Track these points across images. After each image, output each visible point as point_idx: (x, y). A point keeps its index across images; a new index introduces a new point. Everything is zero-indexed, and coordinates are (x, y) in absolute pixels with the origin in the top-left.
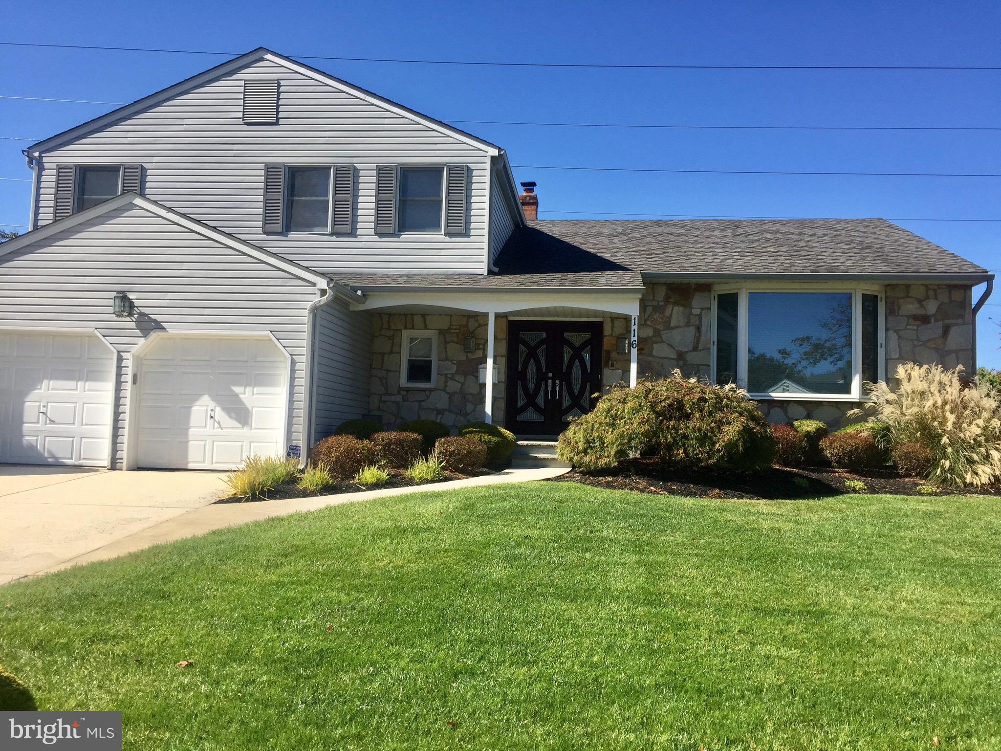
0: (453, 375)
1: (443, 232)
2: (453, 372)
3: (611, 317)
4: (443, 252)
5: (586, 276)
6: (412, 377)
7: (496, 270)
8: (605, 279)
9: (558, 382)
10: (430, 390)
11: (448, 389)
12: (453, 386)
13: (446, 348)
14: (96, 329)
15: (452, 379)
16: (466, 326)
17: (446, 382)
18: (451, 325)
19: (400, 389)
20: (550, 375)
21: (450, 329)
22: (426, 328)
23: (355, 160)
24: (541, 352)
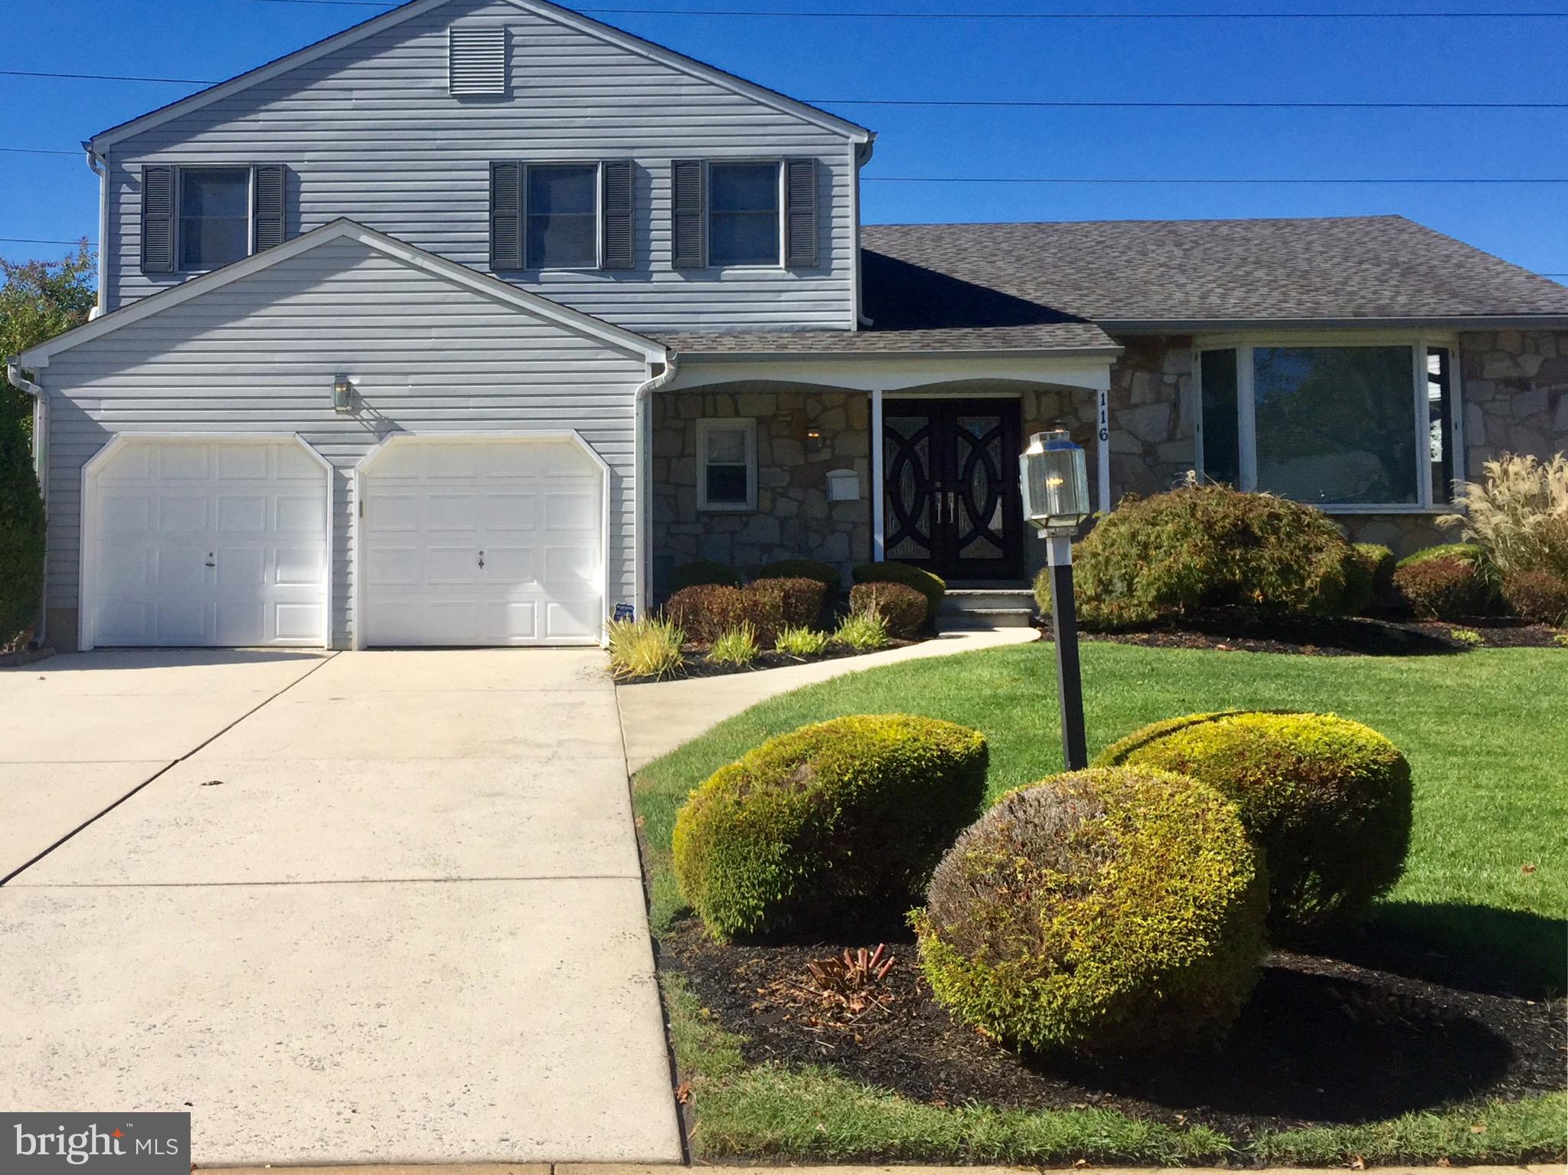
0: (785, 488)
1: (782, 264)
2: (785, 484)
3: (1035, 392)
4: (784, 296)
5: (1016, 331)
6: (713, 495)
7: (869, 322)
8: (1047, 334)
9: (951, 495)
10: (749, 514)
11: (777, 512)
12: (785, 507)
13: (771, 445)
14: (297, 432)
15: (783, 495)
16: (803, 410)
17: (774, 500)
18: (778, 409)
19: (700, 514)
20: (938, 484)
21: (776, 415)
22: (737, 414)
23: (635, 153)
24: (921, 448)
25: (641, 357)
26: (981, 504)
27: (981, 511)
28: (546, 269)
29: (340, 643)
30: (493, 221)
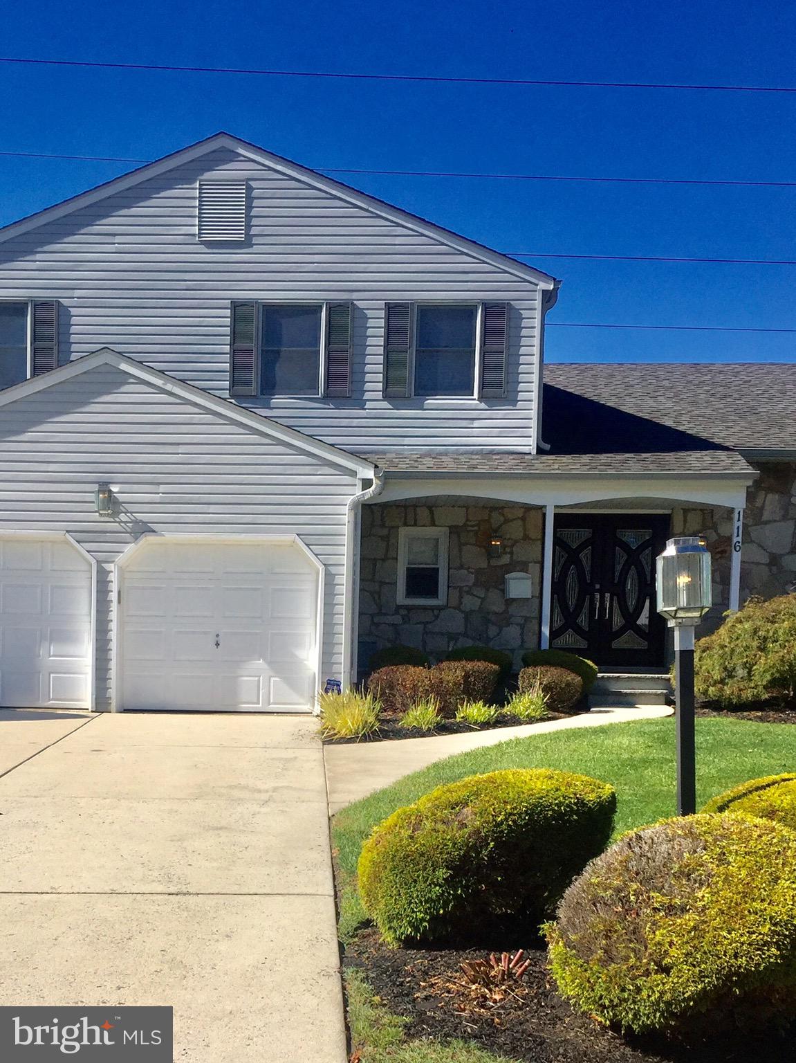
0: (470, 587)
1: (476, 395)
2: (470, 583)
3: (682, 509)
4: (476, 423)
5: (670, 457)
6: (410, 592)
7: (547, 447)
8: (695, 460)
9: (608, 595)
10: (440, 608)
11: (462, 607)
12: (470, 603)
13: (460, 551)
14: (67, 531)
15: (468, 593)
16: (488, 521)
17: (461, 597)
18: (467, 520)
19: (399, 607)
20: (598, 586)
21: (465, 525)
22: (433, 524)
23: (355, 296)
24: (585, 556)
25: (353, 473)
26: (632, 603)
27: (631, 610)
28: (276, 396)
29: (101, 705)
30: (234, 353)
